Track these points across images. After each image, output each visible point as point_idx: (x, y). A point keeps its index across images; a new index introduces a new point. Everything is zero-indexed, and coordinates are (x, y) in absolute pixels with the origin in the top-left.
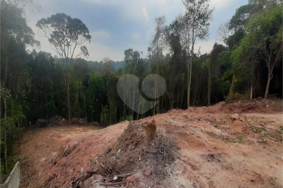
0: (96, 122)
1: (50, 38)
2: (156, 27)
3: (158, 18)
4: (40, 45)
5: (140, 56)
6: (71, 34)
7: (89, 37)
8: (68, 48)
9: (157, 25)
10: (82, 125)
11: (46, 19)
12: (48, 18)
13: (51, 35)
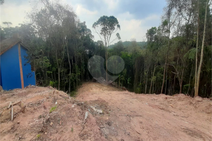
0: (124, 87)
10: (114, 86)
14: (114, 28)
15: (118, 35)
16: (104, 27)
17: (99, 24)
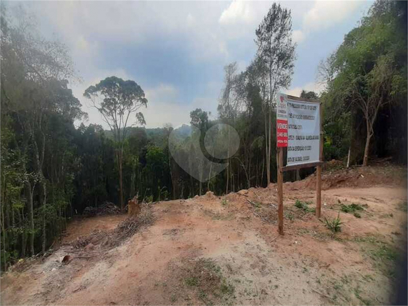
1: (100, 107)
2: (226, 78)
3: (228, 65)
4: (88, 117)
5: (207, 118)
7: (144, 101)
8: (121, 116)
9: (227, 75)
11: (94, 87)
12: (96, 85)
13: (102, 104)
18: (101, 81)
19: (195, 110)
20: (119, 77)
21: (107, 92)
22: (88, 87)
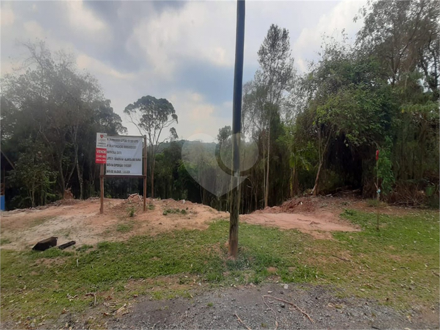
1: (140, 122)
6: (161, 116)
7: (176, 117)
11: (133, 105)
12: (134, 103)
13: (141, 119)
14: (167, 119)
15: (173, 130)
16: (147, 115)
17: (138, 107)
18: (139, 100)
19: (224, 127)
20: (153, 96)
21: (145, 109)
22: (127, 105)
